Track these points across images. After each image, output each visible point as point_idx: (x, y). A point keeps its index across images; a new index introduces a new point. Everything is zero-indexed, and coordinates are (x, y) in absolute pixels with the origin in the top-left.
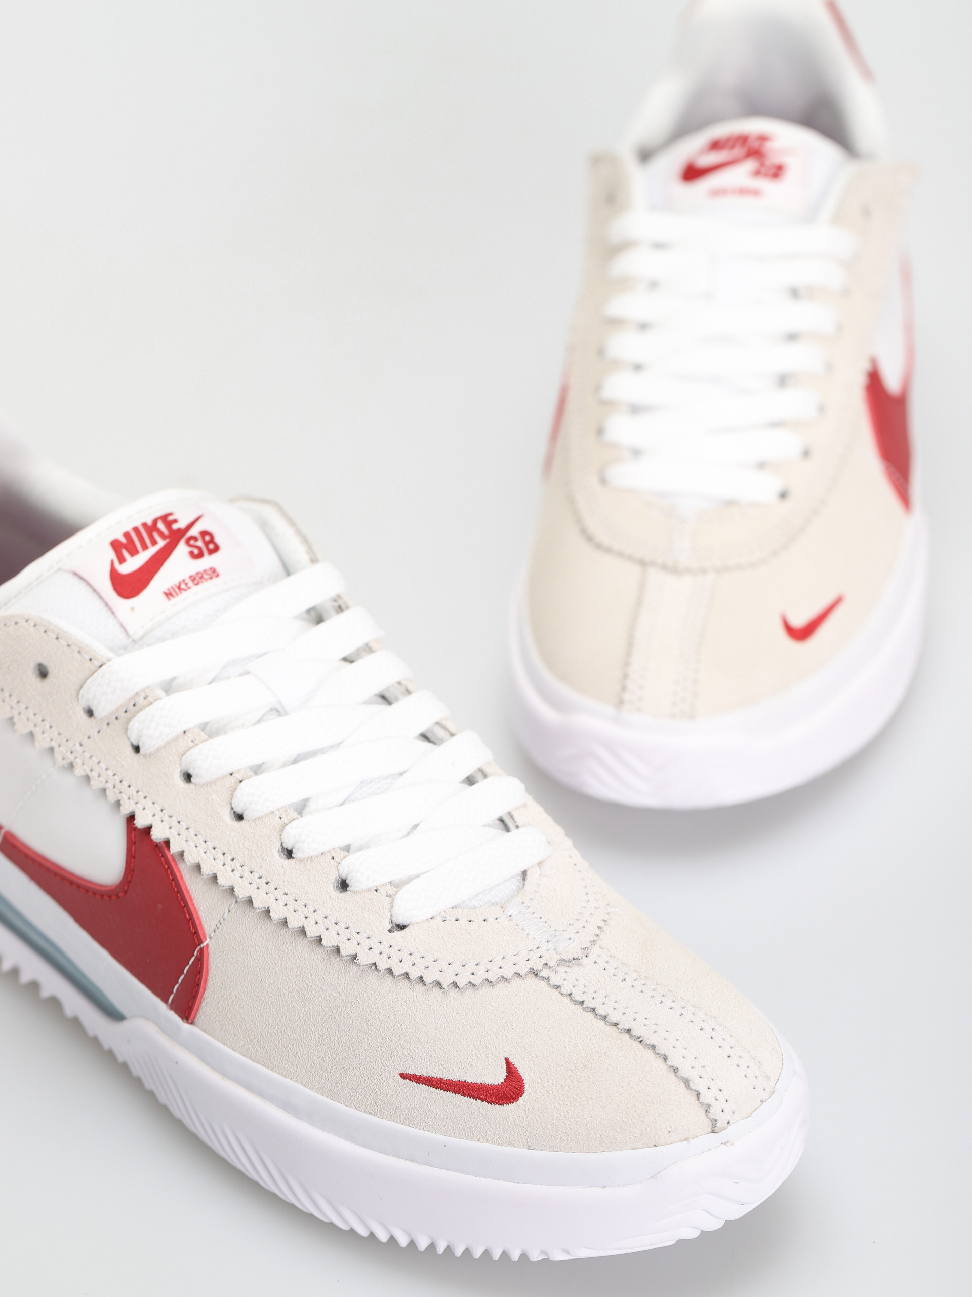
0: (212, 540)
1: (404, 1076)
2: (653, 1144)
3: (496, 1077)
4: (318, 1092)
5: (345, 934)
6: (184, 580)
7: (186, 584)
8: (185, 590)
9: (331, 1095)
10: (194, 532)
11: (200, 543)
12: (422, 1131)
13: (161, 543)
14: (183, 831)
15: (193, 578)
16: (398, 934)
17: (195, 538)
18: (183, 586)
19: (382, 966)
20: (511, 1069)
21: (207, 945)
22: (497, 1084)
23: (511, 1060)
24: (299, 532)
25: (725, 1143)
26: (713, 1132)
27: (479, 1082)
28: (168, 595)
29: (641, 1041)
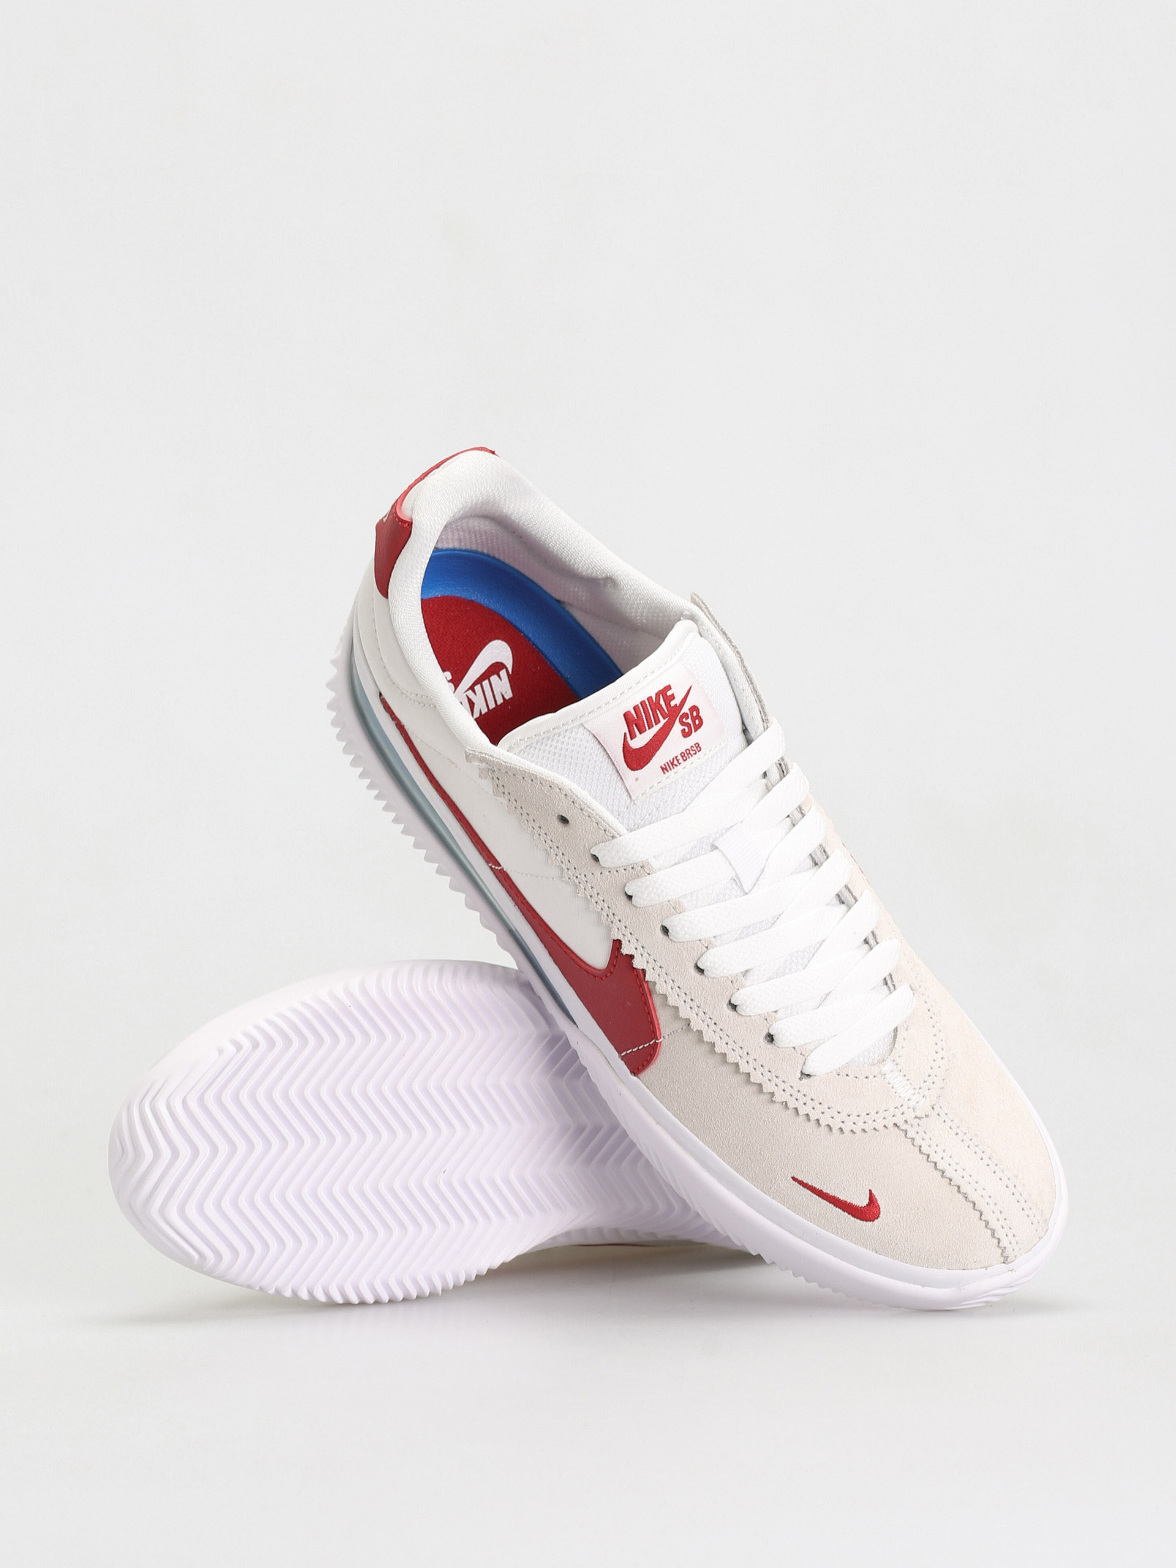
0: (698, 717)
1: (794, 1178)
2: (962, 1268)
3: (862, 1201)
4: (728, 1163)
5: (768, 1075)
6: (676, 757)
7: (678, 761)
8: (676, 766)
9: (737, 1170)
10: (685, 709)
11: (689, 721)
12: (801, 1218)
13: (663, 721)
14: (657, 968)
15: (683, 755)
16: (805, 1081)
17: (686, 715)
18: (676, 762)
19: (791, 1105)
20: (872, 1198)
21: (661, 1042)
22: (860, 1206)
23: (873, 1192)
24: (755, 691)
25: (1011, 1271)
26: (1004, 1263)
27: (849, 1201)
28: (664, 769)
29: (966, 1198)
